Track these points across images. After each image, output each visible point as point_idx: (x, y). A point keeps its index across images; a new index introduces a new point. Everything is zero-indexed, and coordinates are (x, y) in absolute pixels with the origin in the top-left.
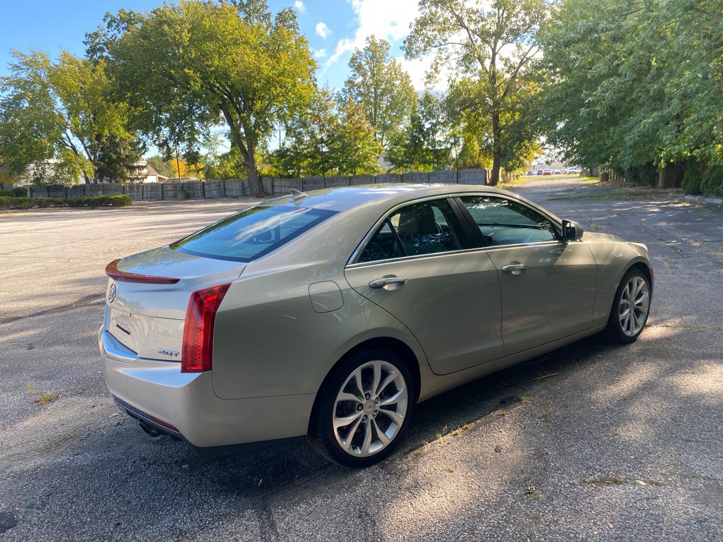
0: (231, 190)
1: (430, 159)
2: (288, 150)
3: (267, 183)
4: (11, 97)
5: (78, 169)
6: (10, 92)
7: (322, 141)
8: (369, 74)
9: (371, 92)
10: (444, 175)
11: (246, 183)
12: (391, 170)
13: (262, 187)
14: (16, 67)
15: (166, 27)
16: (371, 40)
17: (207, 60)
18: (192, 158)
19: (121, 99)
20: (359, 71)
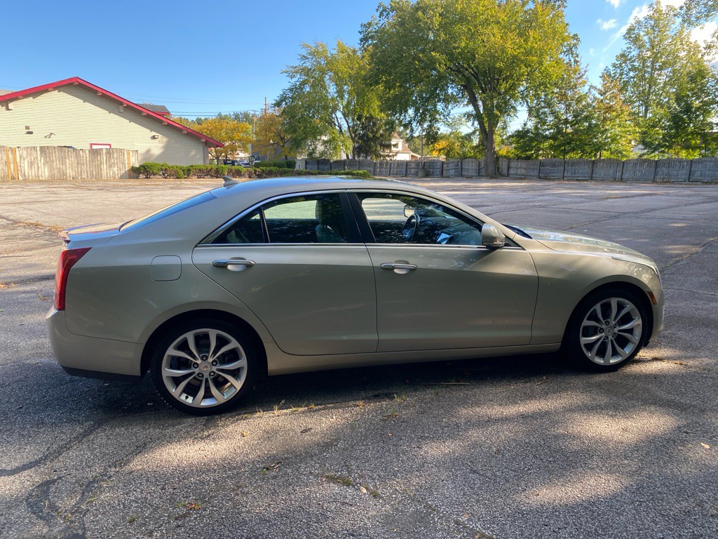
0: (468, 170)
1: (696, 143)
2: (528, 131)
3: (503, 165)
4: (298, 83)
5: (339, 146)
6: (297, 79)
7: (566, 121)
8: (648, 45)
9: (648, 67)
10: (712, 163)
11: (482, 164)
12: (644, 154)
13: (498, 168)
14: (304, 58)
15: (420, 13)
16: (655, 7)
17: (455, 42)
18: (432, 137)
19: (377, 83)
20: (635, 44)
